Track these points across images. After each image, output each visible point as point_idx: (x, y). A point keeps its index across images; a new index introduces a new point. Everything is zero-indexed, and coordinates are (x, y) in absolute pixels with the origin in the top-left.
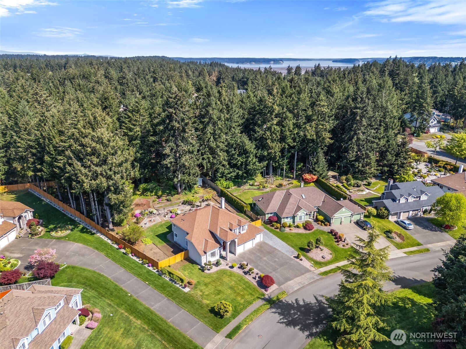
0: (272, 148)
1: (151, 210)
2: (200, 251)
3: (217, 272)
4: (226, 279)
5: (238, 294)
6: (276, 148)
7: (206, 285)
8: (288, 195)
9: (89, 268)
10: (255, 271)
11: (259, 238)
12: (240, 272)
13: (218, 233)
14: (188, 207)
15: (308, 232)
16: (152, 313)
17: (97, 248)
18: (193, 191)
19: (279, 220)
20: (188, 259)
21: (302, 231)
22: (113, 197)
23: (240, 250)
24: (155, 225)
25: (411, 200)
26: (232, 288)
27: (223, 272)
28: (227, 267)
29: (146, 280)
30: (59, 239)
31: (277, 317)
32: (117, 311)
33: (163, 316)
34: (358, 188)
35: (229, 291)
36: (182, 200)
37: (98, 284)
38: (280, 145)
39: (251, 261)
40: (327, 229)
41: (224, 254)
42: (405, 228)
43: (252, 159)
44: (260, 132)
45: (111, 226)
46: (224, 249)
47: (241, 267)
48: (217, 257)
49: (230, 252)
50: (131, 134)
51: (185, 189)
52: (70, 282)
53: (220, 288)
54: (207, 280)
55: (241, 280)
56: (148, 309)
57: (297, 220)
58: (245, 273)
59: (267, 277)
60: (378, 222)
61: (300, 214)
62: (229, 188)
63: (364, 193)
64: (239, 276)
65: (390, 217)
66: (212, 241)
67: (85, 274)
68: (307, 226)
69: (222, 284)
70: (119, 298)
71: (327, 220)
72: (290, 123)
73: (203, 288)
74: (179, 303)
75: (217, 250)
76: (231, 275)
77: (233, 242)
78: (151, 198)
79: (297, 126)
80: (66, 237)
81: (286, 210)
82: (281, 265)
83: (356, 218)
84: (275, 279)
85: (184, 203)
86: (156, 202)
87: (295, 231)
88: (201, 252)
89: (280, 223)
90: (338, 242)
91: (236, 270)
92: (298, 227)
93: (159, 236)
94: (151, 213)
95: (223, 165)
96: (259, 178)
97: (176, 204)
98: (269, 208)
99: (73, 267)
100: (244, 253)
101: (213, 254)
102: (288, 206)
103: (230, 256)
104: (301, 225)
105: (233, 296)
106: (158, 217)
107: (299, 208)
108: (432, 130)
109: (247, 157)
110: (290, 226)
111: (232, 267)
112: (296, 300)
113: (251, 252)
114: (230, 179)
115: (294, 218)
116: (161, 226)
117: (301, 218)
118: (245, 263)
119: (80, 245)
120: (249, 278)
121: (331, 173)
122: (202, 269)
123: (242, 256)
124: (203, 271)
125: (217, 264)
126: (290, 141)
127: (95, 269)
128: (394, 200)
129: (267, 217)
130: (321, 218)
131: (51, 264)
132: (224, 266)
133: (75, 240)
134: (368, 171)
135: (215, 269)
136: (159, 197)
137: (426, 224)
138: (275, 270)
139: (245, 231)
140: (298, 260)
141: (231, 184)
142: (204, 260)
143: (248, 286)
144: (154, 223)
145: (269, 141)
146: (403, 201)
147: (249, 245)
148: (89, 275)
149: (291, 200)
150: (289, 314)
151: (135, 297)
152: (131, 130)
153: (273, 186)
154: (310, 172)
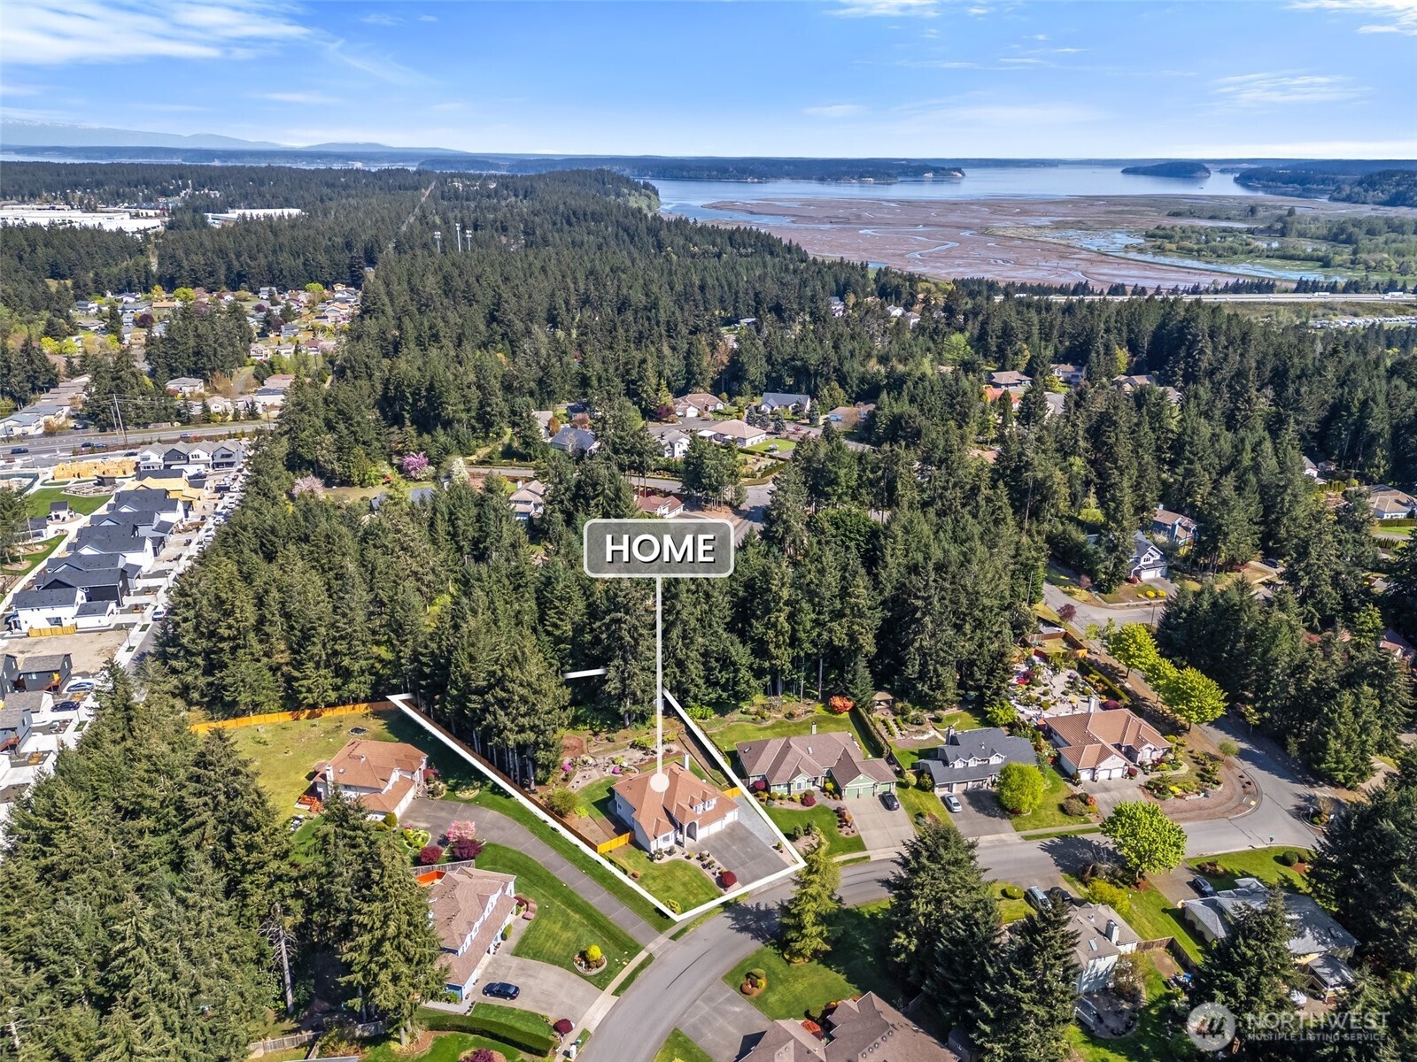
0: (777, 657)
1: (585, 757)
2: (650, 834)
3: (669, 863)
4: (679, 873)
5: (691, 893)
6: (783, 657)
7: (654, 879)
8: (787, 747)
9: (514, 848)
10: (718, 864)
11: (732, 817)
12: (698, 864)
13: (674, 813)
14: (638, 754)
15: (806, 808)
16: (590, 907)
17: (518, 820)
18: (648, 724)
19: (767, 789)
20: (634, 843)
21: (798, 807)
22: (541, 755)
23: (702, 834)
24: (591, 785)
25: (972, 763)
26: (684, 884)
27: (677, 863)
28: (683, 858)
29: (582, 867)
30: (467, 801)
31: (730, 922)
32: (552, 903)
33: (603, 911)
34: (918, 727)
35: (681, 889)
36: (630, 741)
37: (527, 869)
38: (790, 651)
39: (714, 850)
40: (832, 804)
41: (680, 837)
42: (950, 810)
43: (744, 674)
44: (758, 627)
45: (533, 787)
46: (681, 832)
47: (701, 858)
48: (672, 842)
49: (689, 835)
50: (557, 633)
51: (636, 720)
52: (495, 865)
53: (670, 884)
54: (656, 873)
55: (698, 874)
56: (586, 903)
57: (794, 788)
58: (704, 866)
59: (729, 873)
60: (917, 796)
61: (798, 780)
62: (705, 718)
63: (926, 737)
64: (696, 869)
65: (936, 789)
66: (665, 821)
67: (509, 855)
68: (806, 799)
69: (673, 878)
70: (553, 888)
71: (837, 792)
72: (808, 617)
73: (650, 882)
74: (621, 899)
75: (671, 834)
76: (686, 868)
77: (692, 825)
78: (584, 732)
79: (817, 623)
80: (475, 799)
81: (779, 774)
82: (752, 858)
83: (881, 789)
84: (738, 877)
85: (633, 746)
86: (592, 743)
87: (787, 805)
88: (650, 836)
89: (769, 792)
90: (841, 827)
91: (694, 862)
92: (792, 800)
93: (597, 804)
94: (585, 762)
95: (697, 686)
96: (759, 699)
97: (622, 747)
98: (756, 768)
99: (495, 846)
100: (708, 838)
101: (666, 839)
102: (783, 767)
103: (688, 841)
104: (797, 798)
105: (684, 895)
106: (594, 771)
107: (798, 772)
108: (1147, 576)
109: (737, 671)
110: (781, 798)
111: (688, 857)
112: (758, 904)
113: (718, 836)
114: (709, 704)
115: (789, 785)
116: (600, 787)
117: (799, 785)
118: (706, 852)
119: (496, 813)
120: (707, 872)
121: (880, 696)
122: (651, 858)
123: (705, 842)
124: (652, 860)
125: (670, 852)
126: (806, 645)
127: (520, 849)
128: (946, 763)
129: (752, 781)
130: (830, 786)
131: (473, 842)
132: (679, 855)
133: (488, 806)
134: (939, 697)
135: (667, 858)
136: (596, 734)
137: (987, 803)
138: (743, 864)
139: (711, 808)
140: (777, 852)
141: (710, 711)
142: (653, 847)
143: (704, 882)
144: (589, 782)
145: (771, 647)
146: (958, 765)
147: (717, 827)
148: (515, 857)
149: (789, 758)
150: (744, 919)
151: (571, 887)
152: (556, 626)
153: (780, 716)
154: (841, 695)
